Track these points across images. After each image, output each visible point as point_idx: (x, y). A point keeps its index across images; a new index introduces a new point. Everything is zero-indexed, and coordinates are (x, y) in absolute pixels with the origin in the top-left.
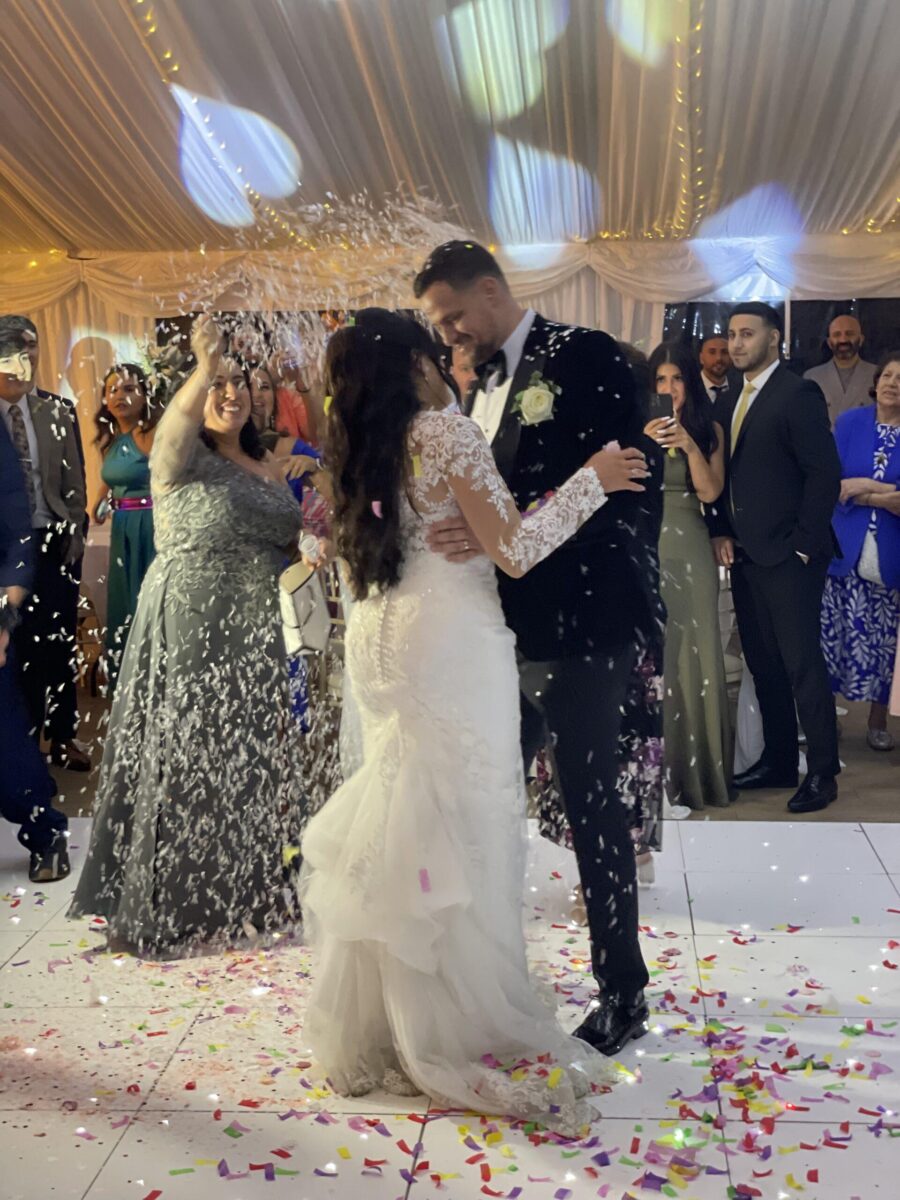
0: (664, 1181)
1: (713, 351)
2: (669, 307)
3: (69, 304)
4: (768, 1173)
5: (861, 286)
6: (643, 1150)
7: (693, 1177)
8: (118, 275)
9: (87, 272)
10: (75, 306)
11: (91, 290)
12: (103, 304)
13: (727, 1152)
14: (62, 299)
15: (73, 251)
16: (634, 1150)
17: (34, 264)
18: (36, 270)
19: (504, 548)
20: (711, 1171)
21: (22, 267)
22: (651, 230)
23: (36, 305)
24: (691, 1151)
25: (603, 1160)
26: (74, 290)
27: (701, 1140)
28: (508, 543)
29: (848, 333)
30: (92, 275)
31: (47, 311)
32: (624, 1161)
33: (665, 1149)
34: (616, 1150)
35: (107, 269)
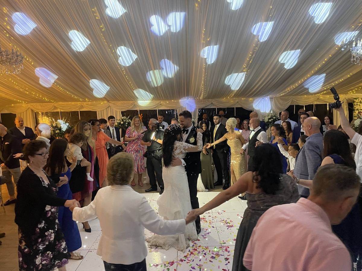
0: (215, 257)
1: (205, 116)
2: (199, 109)
3: (108, 109)
4: (230, 255)
5: (227, 106)
6: (211, 252)
7: (219, 256)
8: (115, 105)
9: (110, 105)
10: (109, 110)
11: (111, 107)
12: (113, 109)
13: (223, 252)
14: (107, 108)
15: (108, 101)
16: (210, 252)
17: (102, 103)
18: (103, 104)
19: (199, 149)
20: (221, 255)
21: (100, 104)
22: (197, 98)
23: (103, 109)
24: (218, 252)
25: (205, 254)
26: (108, 107)
27: (219, 250)
28: (198, 148)
29: (222, 113)
30: (111, 105)
31: (104, 110)
32: (208, 254)
33: (214, 251)
34: (207, 252)
35: (114, 104)
